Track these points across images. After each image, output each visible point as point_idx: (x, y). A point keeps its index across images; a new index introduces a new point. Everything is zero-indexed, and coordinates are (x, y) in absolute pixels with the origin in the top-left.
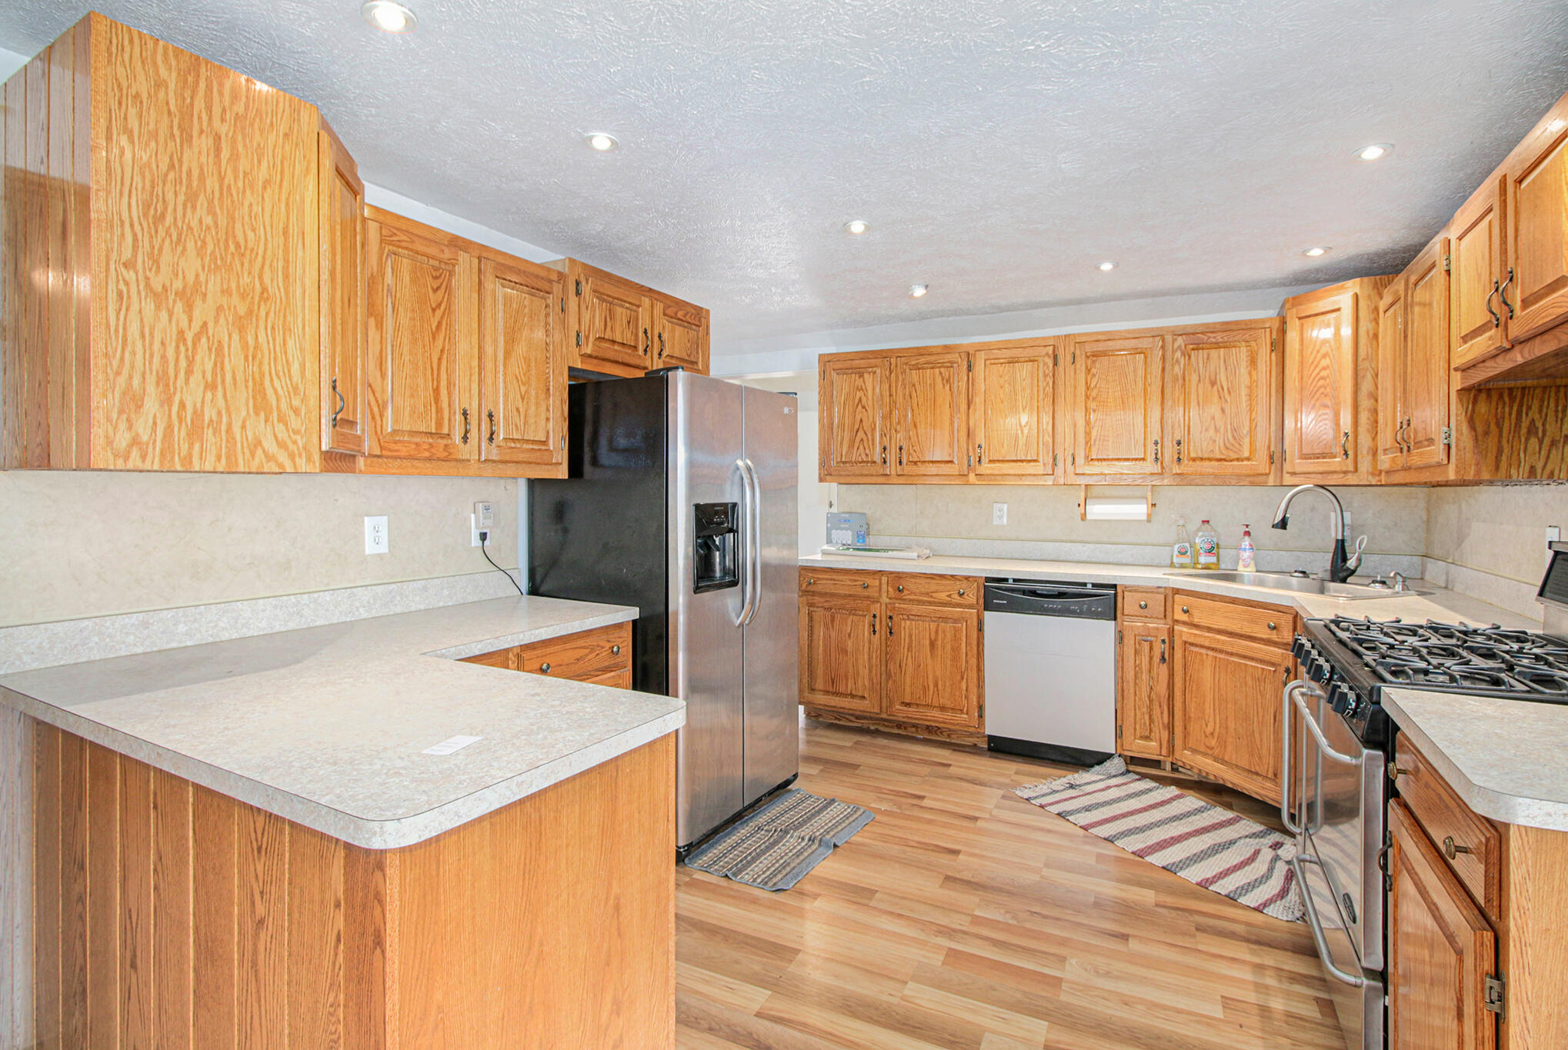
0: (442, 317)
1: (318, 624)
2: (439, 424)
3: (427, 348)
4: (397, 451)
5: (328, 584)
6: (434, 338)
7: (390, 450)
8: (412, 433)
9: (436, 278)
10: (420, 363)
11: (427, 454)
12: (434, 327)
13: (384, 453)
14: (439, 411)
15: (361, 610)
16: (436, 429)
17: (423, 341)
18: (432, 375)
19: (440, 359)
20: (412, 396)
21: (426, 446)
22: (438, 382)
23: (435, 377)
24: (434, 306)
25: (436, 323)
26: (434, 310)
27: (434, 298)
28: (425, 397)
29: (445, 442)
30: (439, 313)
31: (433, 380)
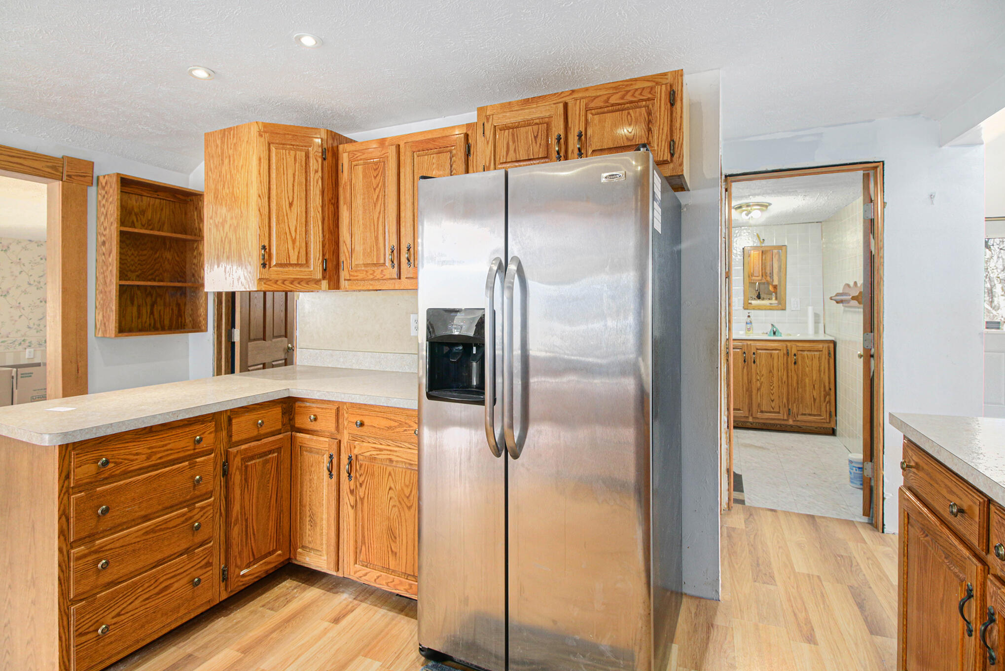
0: (379, 192)
1: (387, 370)
2: (378, 258)
3: (371, 214)
4: (357, 276)
5: (395, 350)
6: (375, 206)
7: (354, 276)
8: (366, 265)
9: (375, 170)
10: (368, 224)
11: (372, 277)
12: (375, 200)
13: (351, 278)
14: (378, 249)
15: (407, 367)
16: (377, 261)
17: (369, 210)
18: (374, 229)
19: (378, 218)
20: (364, 243)
21: (371, 272)
22: (378, 233)
23: (376, 229)
24: (375, 187)
25: (376, 197)
26: (375, 189)
27: (374, 182)
28: (371, 242)
29: (382, 268)
30: (378, 190)
31: (375, 231)
